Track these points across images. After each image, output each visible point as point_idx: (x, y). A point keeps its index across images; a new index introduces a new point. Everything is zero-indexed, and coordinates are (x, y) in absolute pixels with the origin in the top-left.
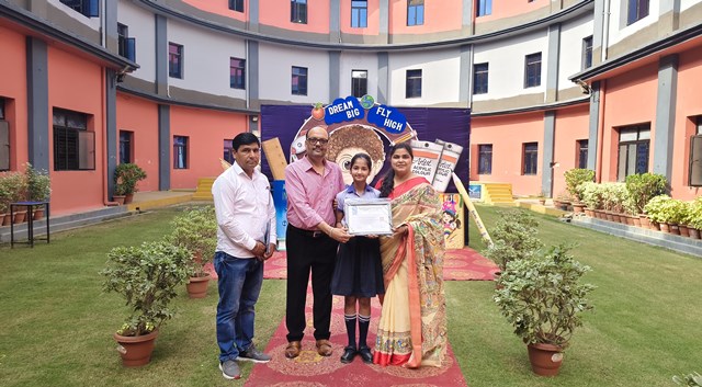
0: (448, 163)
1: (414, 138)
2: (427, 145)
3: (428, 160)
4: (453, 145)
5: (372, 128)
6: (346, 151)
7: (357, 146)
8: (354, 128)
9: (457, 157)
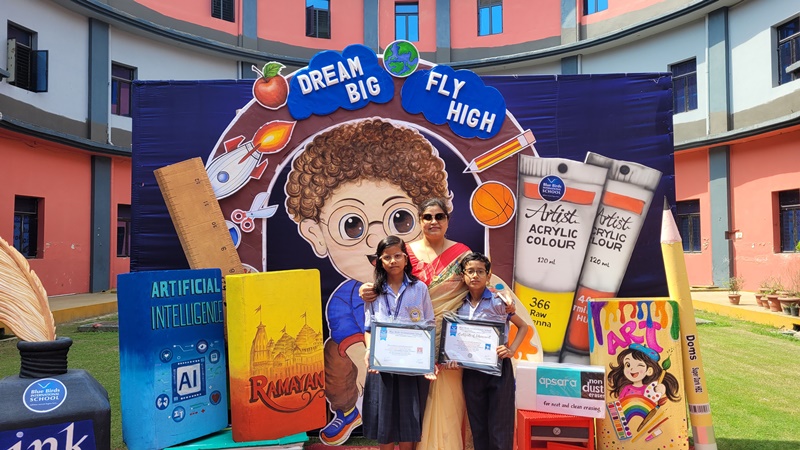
0: (623, 214)
1: (528, 151)
2: (563, 168)
3: (567, 208)
4: (633, 166)
5: (415, 127)
6: (348, 190)
7: (377, 174)
8: (367, 126)
9: (645, 197)
